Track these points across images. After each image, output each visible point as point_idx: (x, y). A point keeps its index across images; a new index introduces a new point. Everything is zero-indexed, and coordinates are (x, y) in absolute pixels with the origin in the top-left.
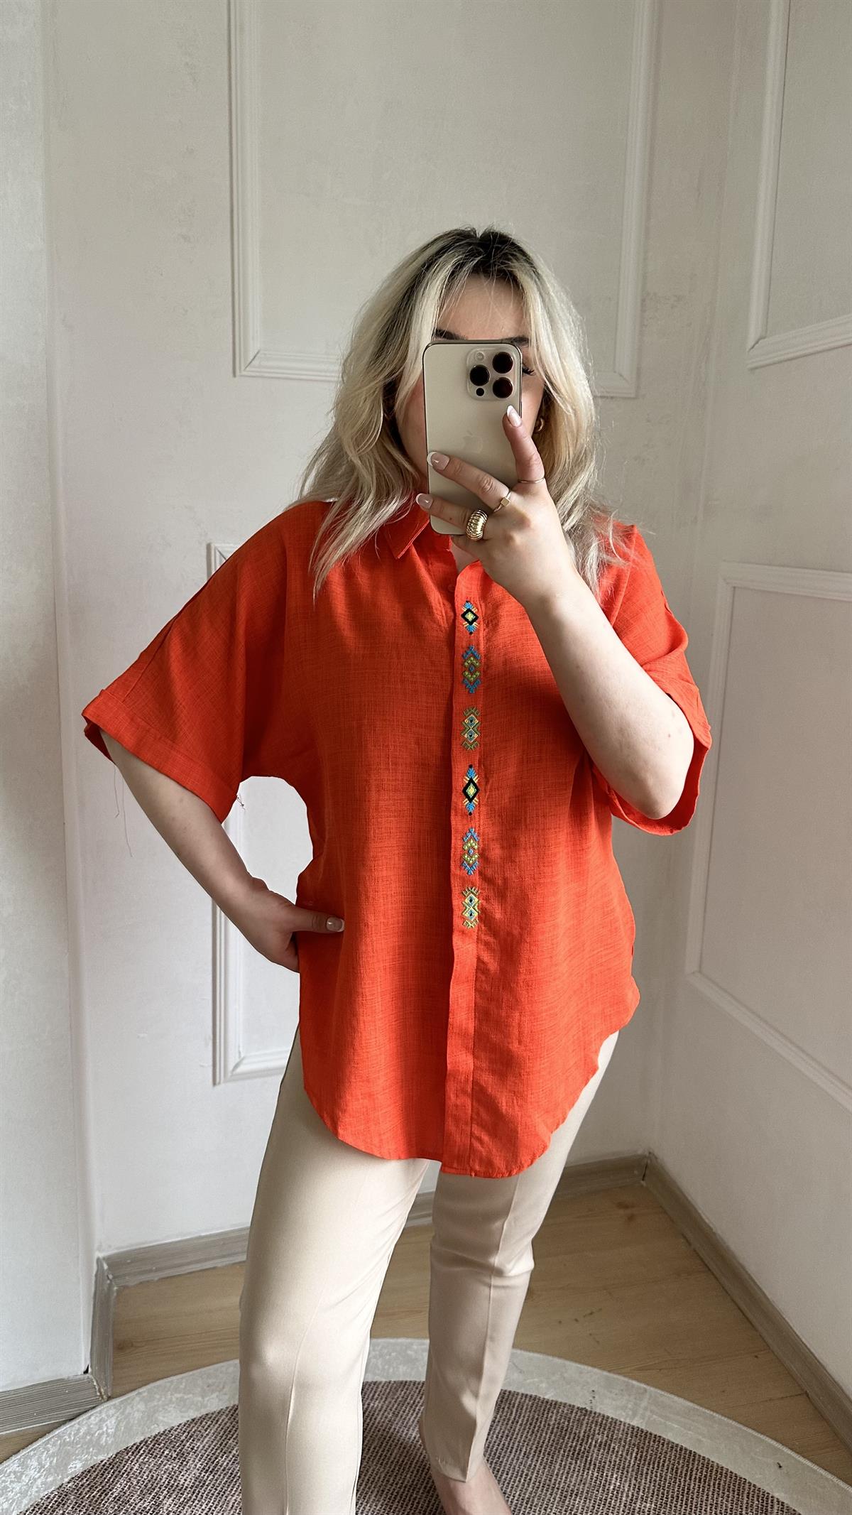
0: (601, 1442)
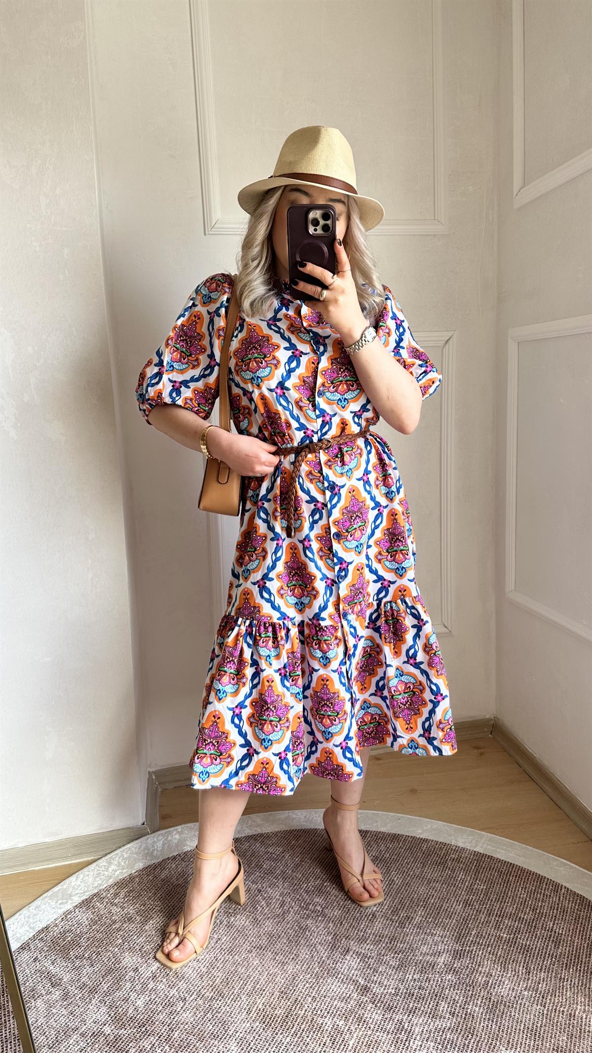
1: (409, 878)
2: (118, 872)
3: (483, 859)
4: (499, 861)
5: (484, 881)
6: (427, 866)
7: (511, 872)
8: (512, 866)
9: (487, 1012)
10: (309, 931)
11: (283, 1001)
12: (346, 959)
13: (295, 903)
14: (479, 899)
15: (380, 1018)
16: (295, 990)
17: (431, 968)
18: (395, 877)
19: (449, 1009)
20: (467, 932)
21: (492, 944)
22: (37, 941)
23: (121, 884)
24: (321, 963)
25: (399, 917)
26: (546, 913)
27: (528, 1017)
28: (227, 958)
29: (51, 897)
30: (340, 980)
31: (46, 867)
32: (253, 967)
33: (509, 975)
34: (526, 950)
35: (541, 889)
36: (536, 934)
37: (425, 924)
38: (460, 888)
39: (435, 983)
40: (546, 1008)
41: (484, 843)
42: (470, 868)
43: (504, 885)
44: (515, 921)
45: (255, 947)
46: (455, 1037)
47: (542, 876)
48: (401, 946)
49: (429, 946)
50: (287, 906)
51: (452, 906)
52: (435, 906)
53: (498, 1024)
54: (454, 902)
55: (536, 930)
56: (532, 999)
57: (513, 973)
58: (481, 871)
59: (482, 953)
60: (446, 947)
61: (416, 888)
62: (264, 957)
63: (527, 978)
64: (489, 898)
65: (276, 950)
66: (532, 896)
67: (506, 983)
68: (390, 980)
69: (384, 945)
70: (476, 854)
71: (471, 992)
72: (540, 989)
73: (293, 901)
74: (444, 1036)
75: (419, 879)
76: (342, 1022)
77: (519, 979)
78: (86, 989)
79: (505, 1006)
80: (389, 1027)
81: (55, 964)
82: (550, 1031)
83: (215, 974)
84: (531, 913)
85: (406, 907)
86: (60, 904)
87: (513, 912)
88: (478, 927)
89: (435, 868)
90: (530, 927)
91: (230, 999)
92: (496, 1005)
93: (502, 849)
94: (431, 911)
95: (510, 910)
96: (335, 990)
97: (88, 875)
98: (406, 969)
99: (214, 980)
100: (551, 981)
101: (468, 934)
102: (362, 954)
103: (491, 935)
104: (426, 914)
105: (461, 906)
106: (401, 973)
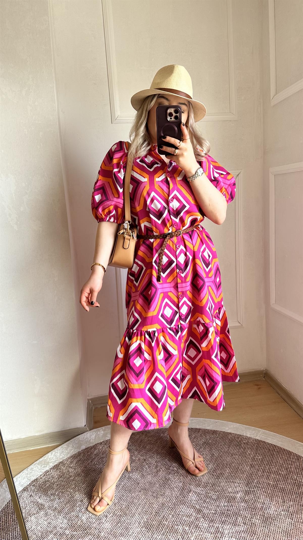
1: (222, 453)
2: (73, 450)
4: (269, 444)
5: (261, 454)
6: (231, 447)
7: (275, 450)
8: (275, 446)
9: (262, 523)
10: (170, 481)
11: (157, 517)
12: (189, 495)
13: (163, 466)
14: (258, 464)
15: (207, 526)
16: (163, 511)
17: (233, 500)
18: (214, 453)
19: (243, 521)
20: (252, 481)
21: (265, 487)
22: (32, 486)
23: (74, 457)
24: (176, 497)
25: (217, 473)
26: (293, 471)
27: (284, 525)
28: (128, 495)
29: (38, 464)
30: (187, 506)
31: (36, 448)
32: (141, 499)
33: (274, 503)
34: (283, 490)
35: (290, 459)
36: (288, 482)
37: (230, 477)
38: (248, 458)
39: (235, 508)
40: (293, 520)
41: (261, 435)
42: (253, 448)
43: (271, 456)
44: (277, 475)
45: (142, 489)
46: (246, 536)
47: (291, 452)
48: (218, 488)
49: (232, 488)
50: (159, 468)
51: (244, 468)
52: (235, 468)
53: (268, 529)
54: (245, 465)
55: (288, 480)
56: (286, 516)
57: (276, 502)
58: (259, 449)
59: (260, 492)
60: (241, 489)
61: (225, 458)
62: (147, 494)
63: (283, 505)
64: (263, 463)
65: (153, 491)
66: (286, 462)
67: (272, 507)
68: (212, 506)
69: (209, 488)
70: (257, 440)
71: (254, 512)
72: (290, 510)
73: (162, 465)
74: (240, 535)
75: (227, 454)
76: (187, 528)
77: (279, 505)
78: (56, 511)
79: (272, 519)
80: (212, 530)
81: (41, 498)
82: (295, 532)
83: (122, 503)
84: (285, 471)
85: (220, 469)
86: (43, 467)
87: (276, 470)
88: (257, 478)
89: (235, 448)
90: (284, 478)
91: (130, 516)
92: (267, 519)
93: (269, 438)
94: (233, 470)
95: (274, 469)
96: (184, 511)
97: (57, 452)
98: (221, 500)
99: (121, 506)
100: (296, 506)
101: (252, 482)
102: (198, 493)
103: (264, 482)
104: (231, 472)
105: (249, 467)
106: (218, 503)
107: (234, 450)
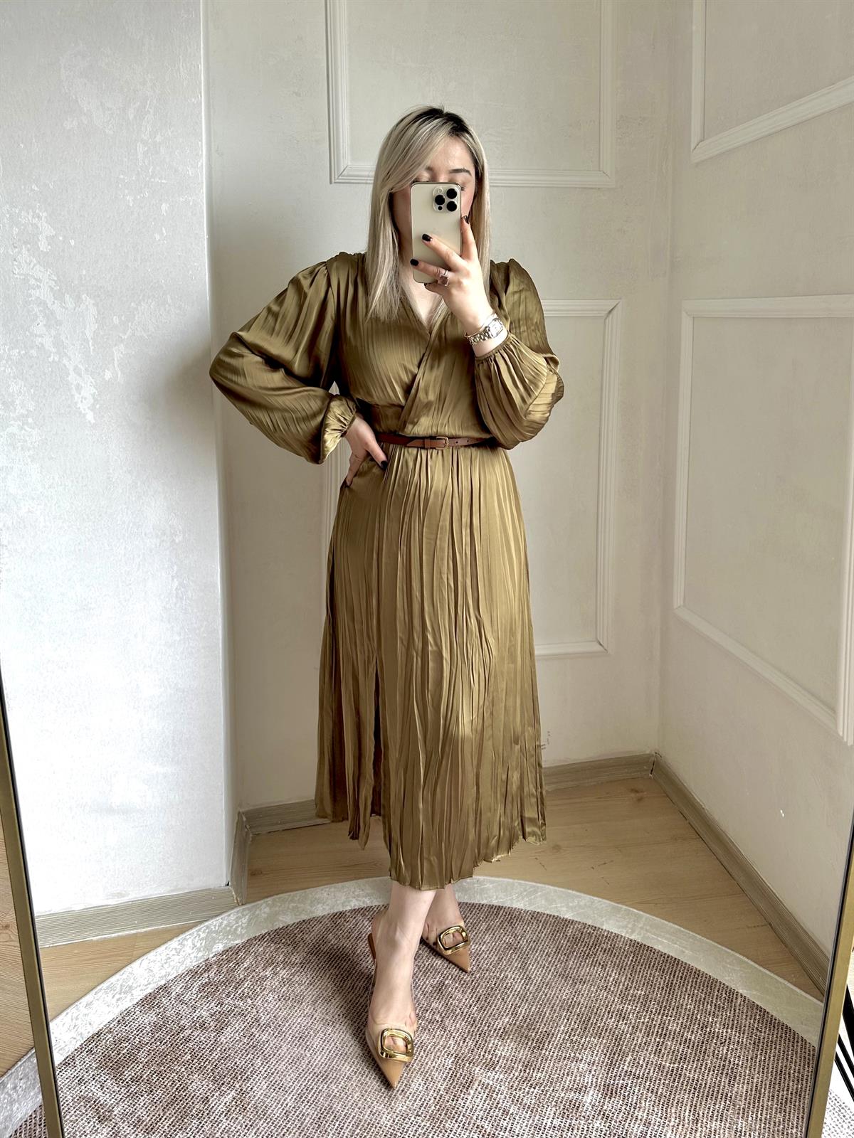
0: (606, 949)
1: (550, 976)
2: (192, 956)
3: (641, 952)
5: (642, 983)
6: (572, 959)
7: (675, 971)
8: (676, 962)
12: (469, 1094)
14: (635, 1010)
17: (575, 1110)
20: (620, 1057)
21: (652, 1077)
23: (194, 973)
25: (537, 1032)
26: (718, 1032)
28: (321, 1088)
30: (461, 1125)
32: (352, 1101)
33: (672, 1124)
34: (696, 1087)
35: (713, 998)
36: (706, 1066)
37: (568, 1045)
38: (613, 993)
41: (642, 929)
43: (667, 989)
44: (681, 1043)
47: (713, 977)
48: (538, 1077)
51: (602, 1019)
52: (581, 1018)
54: (605, 1013)
55: (706, 1057)
57: (677, 1121)
58: (638, 970)
59: (639, 1090)
60: (595, 1080)
61: (558, 991)
62: (366, 1088)
63: (695, 1128)
64: (648, 1009)
66: (701, 1007)
69: (517, 1074)
70: (632, 943)
75: (562, 978)
77: (685, 1130)
78: (141, 1127)
83: (304, 1111)
84: (700, 1030)
85: (545, 1019)
86: (118, 1000)
87: (678, 1030)
88: (633, 1051)
89: (582, 962)
90: (698, 1053)
93: (663, 937)
94: (576, 1026)
95: (673, 1027)
97: (154, 961)
98: (544, 1110)
101: (621, 1060)
102: (489, 1087)
103: (650, 1063)
104: (570, 1030)
105: (613, 1019)
106: (537, 1118)
107: (579, 968)
